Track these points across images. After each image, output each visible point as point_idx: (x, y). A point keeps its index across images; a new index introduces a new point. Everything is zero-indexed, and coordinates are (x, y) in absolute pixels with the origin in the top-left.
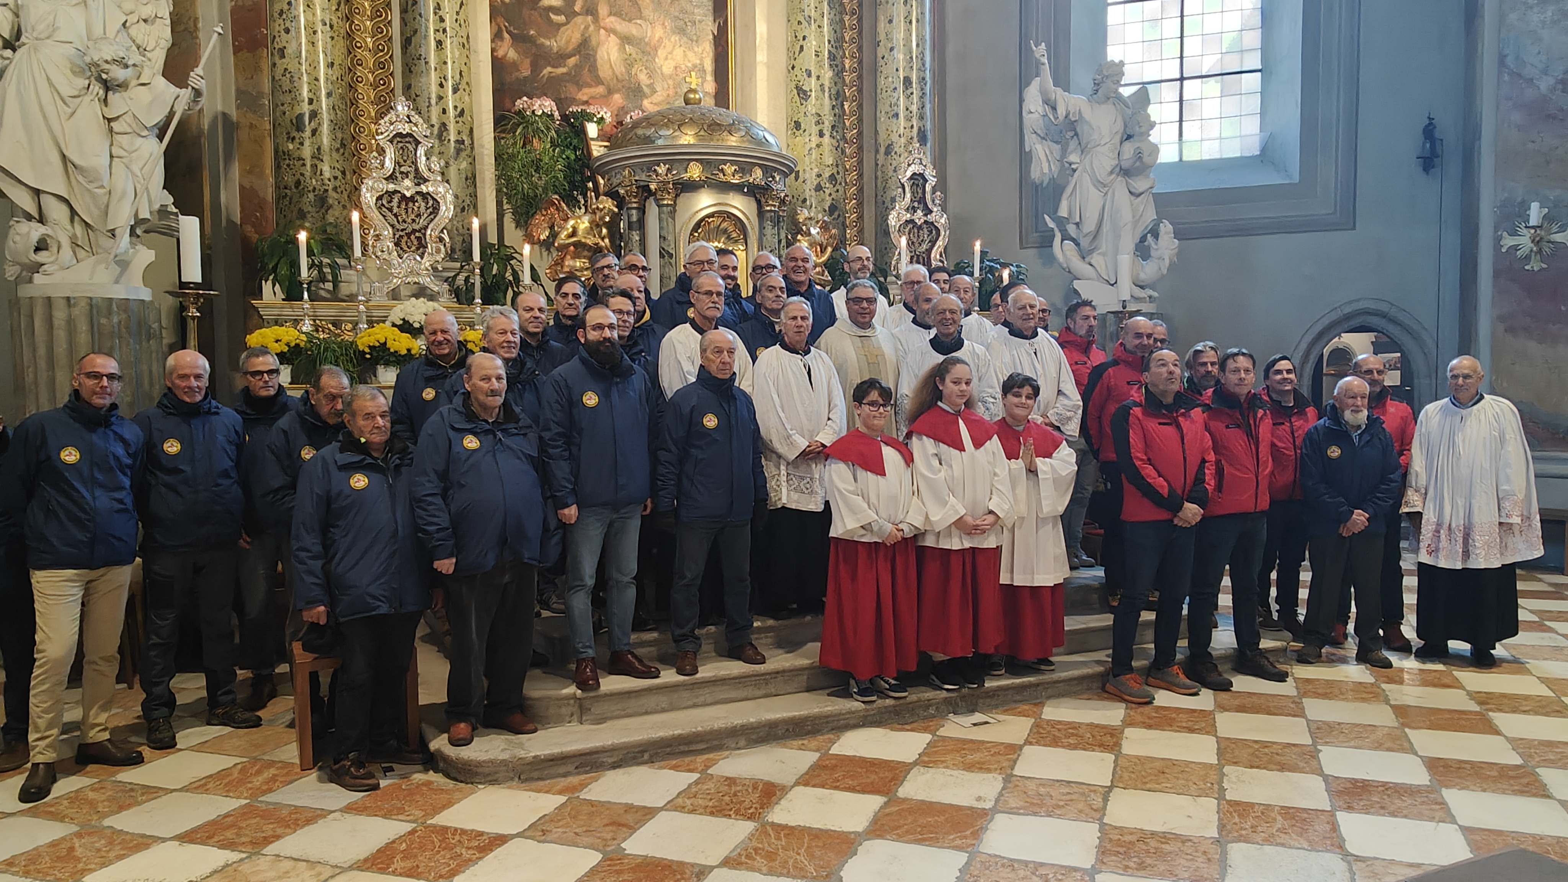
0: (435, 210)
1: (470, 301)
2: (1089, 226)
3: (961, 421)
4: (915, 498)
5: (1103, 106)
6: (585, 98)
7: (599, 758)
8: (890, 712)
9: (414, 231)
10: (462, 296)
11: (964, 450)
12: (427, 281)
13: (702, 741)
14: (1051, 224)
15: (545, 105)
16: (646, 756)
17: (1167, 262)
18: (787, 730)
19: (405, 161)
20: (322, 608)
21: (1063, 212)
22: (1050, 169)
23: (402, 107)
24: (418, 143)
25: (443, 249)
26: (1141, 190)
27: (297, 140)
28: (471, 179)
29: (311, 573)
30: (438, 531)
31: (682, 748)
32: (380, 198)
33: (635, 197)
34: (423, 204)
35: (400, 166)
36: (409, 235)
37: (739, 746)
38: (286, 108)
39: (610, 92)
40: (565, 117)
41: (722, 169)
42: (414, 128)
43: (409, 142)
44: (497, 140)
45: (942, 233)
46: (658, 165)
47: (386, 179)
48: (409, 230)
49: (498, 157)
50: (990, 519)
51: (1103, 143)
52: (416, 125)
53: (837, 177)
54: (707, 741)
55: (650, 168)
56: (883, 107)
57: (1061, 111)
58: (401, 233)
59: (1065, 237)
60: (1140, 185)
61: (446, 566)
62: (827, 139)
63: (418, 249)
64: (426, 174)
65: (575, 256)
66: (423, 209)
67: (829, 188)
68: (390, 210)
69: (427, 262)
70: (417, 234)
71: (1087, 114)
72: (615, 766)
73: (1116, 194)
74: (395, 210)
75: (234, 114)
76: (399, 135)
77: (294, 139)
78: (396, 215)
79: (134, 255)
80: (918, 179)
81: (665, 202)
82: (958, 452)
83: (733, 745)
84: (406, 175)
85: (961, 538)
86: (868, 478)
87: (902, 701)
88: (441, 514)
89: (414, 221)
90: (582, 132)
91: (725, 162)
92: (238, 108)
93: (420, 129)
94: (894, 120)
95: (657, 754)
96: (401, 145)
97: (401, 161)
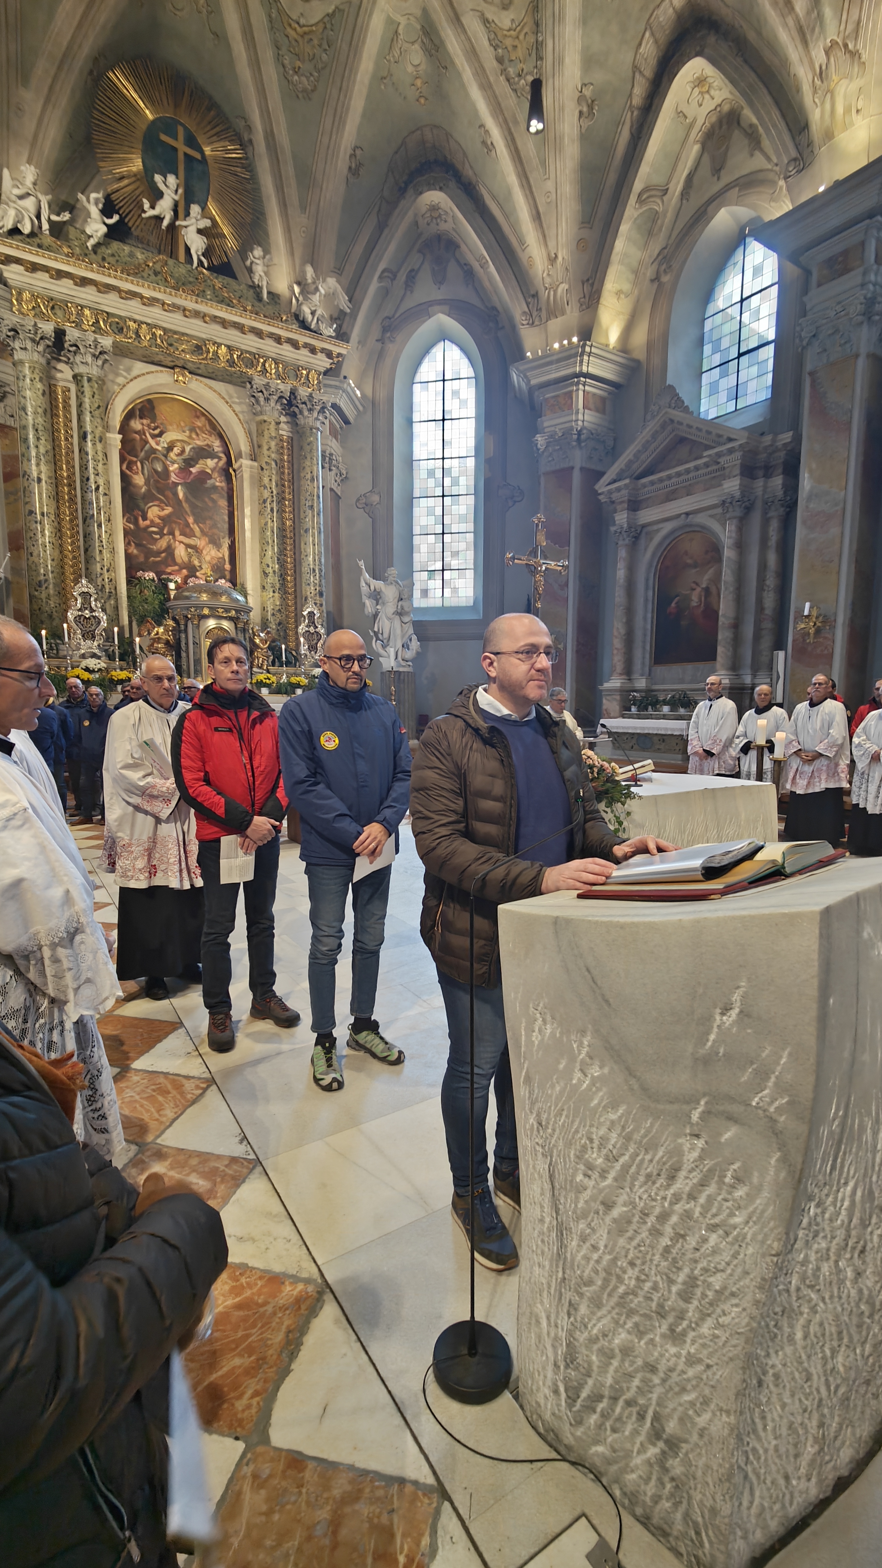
0: (99, 623)
1: (114, 660)
2: (386, 635)
5: (390, 586)
6: (169, 572)
9: (90, 631)
10: (111, 657)
12: (97, 651)
15: (151, 575)
19: (86, 603)
21: (376, 629)
23: (84, 580)
24: (91, 596)
25: (102, 639)
27: (39, 591)
28: (116, 608)
32: (75, 618)
33: (183, 620)
34: (93, 620)
35: (84, 605)
36: (88, 633)
38: (34, 578)
39: (181, 569)
40: (160, 580)
42: (90, 590)
43: (88, 596)
44: (128, 590)
46: (192, 608)
47: (78, 610)
48: (88, 631)
49: (129, 597)
51: (390, 601)
52: (90, 588)
53: (282, 610)
55: (189, 609)
56: (304, 581)
57: (372, 588)
58: (85, 632)
60: (406, 619)
62: (277, 595)
63: (92, 638)
64: (95, 609)
65: (159, 643)
66: (93, 622)
67: (278, 615)
68: (80, 623)
69: (96, 643)
70: (91, 633)
71: (383, 589)
73: (394, 622)
74: (82, 623)
76: (83, 593)
77: (37, 590)
78: (82, 625)
80: (311, 614)
81: (195, 623)
84: (86, 609)
89: (90, 627)
90: (166, 587)
91: (218, 607)
93: (92, 590)
96: (84, 597)
97: (84, 603)
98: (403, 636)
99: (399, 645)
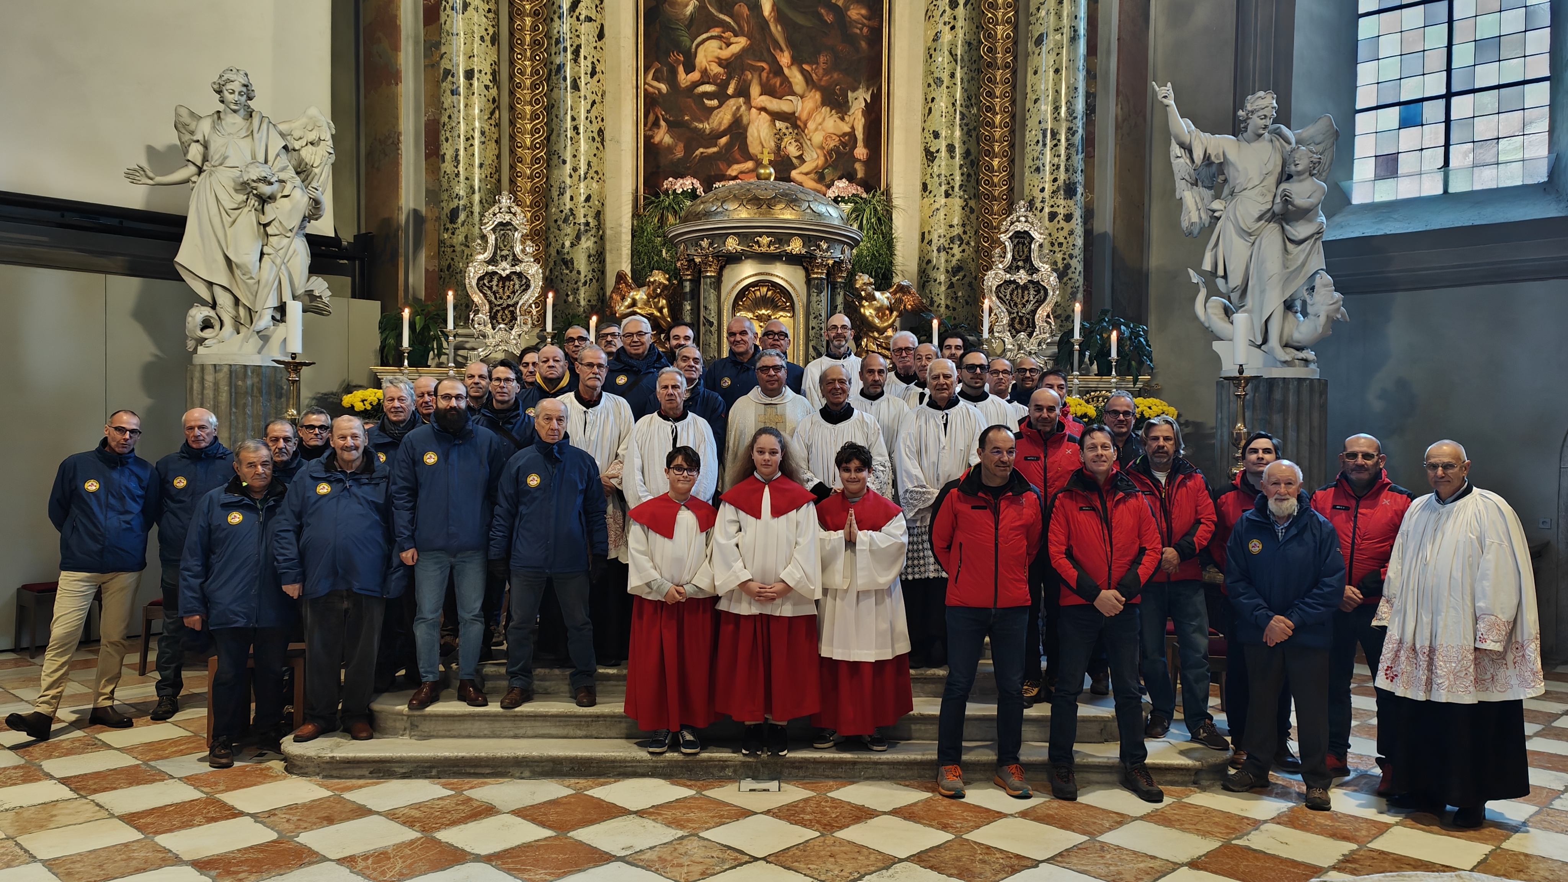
0: (528, 286)
3: (767, 490)
4: (707, 561)
5: (1256, 145)
6: (734, 174)
7: (392, 767)
8: (682, 767)
9: (509, 306)
11: (760, 518)
13: (488, 766)
14: (1195, 278)
16: (434, 772)
17: (1323, 319)
18: (573, 768)
19: (505, 246)
20: (198, 617)
21: (1207, 266)
22: (1201, 218)
23: (505, 200)
24: (516, 230)
25: (530, 322)
26: (1302, 236)
27: (450, 231)
29: (190, 588)
30: (285, 560)
31: (468, 770)
32: (481, 279)
33: (687, 270)
34: (517, 282)
35: (501, 250)
36: (504, 309)
37: (523, 775)
38: (444, 204)
41: (758, 241)
42: (514, 219)
43: (510, 230)
44: (636, 219)
45: (1051, 293)
46: (703, 240)
47: (486, 262)
48: (504, 305)
49: (634, 233)
50: (779, 587)
51: (1250, 186)
52: (515, 214)
53: (963, 237)
54: (493, 767)
55: (696, 242)
56: (1028, 162)
57: (1198, 155)
58: (499, 308)
59: (1213, 291)
60: (1301, 230)
61: (292, 590)
62: (956, 201)
63: (511, 321)
64: (520, 256)
66: (517, 287)
67: (956, 248)
68: (490, 288)
70: (511, 308)
71: (1232, 156)
72: (404, 776)
73: (1263, 242)
74: (495, 288)
75: (423, 210)
76: (501, 224)
77: (448, 229)
78: (494, 293)
79: (274, 331)
80: (1022, 237)
81: (708, 274)
82: (754, 519)
83: (517, 775)
84: (504, 258)
85: (750, 604)
86: (657, 539)
87: (691, 758)
88: (290, 547)
89: (509, 297)
91: (760, 235)
92: (427, 204)
94: (1036, 175)
95: (445, 771)
96: (502, 232)
97: (502, 246)
98: (1287, 280)
99: (1274, 303)
